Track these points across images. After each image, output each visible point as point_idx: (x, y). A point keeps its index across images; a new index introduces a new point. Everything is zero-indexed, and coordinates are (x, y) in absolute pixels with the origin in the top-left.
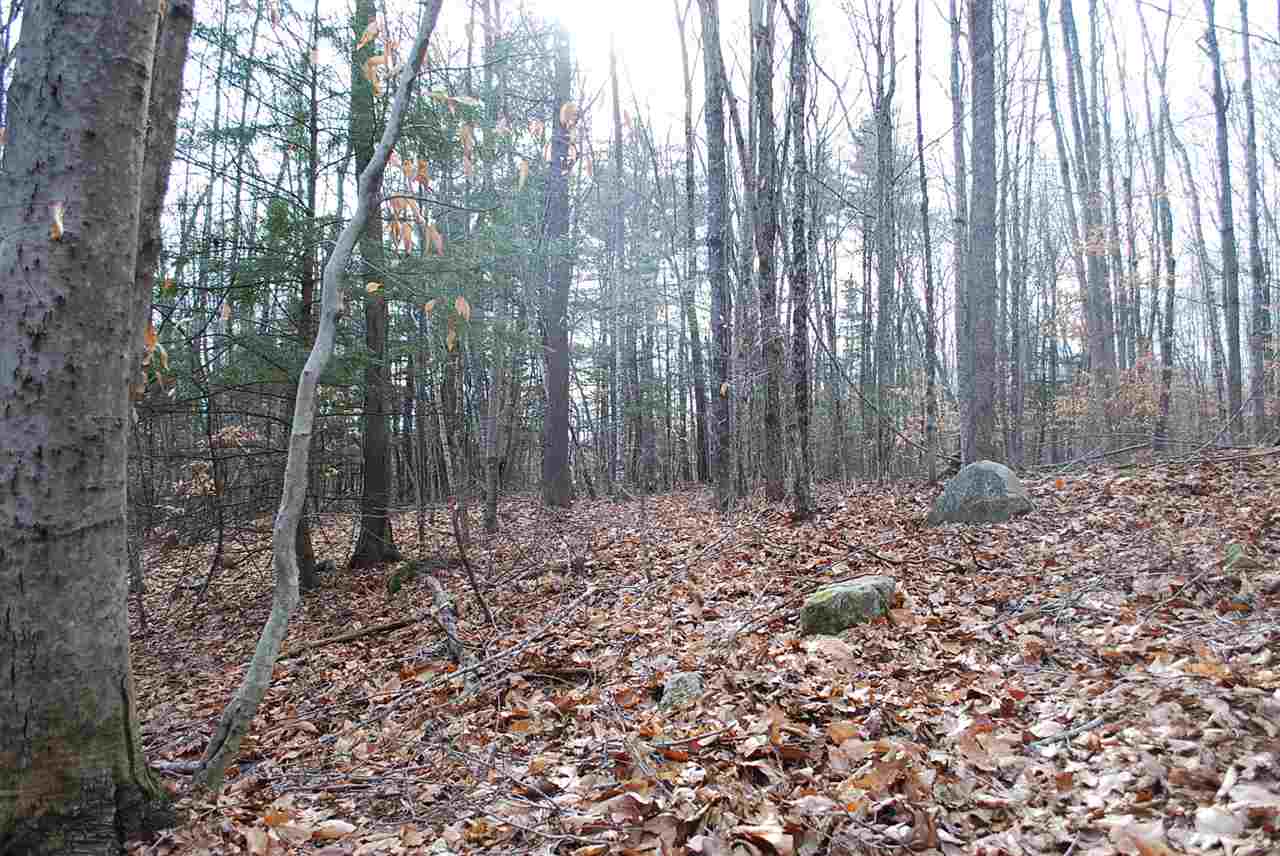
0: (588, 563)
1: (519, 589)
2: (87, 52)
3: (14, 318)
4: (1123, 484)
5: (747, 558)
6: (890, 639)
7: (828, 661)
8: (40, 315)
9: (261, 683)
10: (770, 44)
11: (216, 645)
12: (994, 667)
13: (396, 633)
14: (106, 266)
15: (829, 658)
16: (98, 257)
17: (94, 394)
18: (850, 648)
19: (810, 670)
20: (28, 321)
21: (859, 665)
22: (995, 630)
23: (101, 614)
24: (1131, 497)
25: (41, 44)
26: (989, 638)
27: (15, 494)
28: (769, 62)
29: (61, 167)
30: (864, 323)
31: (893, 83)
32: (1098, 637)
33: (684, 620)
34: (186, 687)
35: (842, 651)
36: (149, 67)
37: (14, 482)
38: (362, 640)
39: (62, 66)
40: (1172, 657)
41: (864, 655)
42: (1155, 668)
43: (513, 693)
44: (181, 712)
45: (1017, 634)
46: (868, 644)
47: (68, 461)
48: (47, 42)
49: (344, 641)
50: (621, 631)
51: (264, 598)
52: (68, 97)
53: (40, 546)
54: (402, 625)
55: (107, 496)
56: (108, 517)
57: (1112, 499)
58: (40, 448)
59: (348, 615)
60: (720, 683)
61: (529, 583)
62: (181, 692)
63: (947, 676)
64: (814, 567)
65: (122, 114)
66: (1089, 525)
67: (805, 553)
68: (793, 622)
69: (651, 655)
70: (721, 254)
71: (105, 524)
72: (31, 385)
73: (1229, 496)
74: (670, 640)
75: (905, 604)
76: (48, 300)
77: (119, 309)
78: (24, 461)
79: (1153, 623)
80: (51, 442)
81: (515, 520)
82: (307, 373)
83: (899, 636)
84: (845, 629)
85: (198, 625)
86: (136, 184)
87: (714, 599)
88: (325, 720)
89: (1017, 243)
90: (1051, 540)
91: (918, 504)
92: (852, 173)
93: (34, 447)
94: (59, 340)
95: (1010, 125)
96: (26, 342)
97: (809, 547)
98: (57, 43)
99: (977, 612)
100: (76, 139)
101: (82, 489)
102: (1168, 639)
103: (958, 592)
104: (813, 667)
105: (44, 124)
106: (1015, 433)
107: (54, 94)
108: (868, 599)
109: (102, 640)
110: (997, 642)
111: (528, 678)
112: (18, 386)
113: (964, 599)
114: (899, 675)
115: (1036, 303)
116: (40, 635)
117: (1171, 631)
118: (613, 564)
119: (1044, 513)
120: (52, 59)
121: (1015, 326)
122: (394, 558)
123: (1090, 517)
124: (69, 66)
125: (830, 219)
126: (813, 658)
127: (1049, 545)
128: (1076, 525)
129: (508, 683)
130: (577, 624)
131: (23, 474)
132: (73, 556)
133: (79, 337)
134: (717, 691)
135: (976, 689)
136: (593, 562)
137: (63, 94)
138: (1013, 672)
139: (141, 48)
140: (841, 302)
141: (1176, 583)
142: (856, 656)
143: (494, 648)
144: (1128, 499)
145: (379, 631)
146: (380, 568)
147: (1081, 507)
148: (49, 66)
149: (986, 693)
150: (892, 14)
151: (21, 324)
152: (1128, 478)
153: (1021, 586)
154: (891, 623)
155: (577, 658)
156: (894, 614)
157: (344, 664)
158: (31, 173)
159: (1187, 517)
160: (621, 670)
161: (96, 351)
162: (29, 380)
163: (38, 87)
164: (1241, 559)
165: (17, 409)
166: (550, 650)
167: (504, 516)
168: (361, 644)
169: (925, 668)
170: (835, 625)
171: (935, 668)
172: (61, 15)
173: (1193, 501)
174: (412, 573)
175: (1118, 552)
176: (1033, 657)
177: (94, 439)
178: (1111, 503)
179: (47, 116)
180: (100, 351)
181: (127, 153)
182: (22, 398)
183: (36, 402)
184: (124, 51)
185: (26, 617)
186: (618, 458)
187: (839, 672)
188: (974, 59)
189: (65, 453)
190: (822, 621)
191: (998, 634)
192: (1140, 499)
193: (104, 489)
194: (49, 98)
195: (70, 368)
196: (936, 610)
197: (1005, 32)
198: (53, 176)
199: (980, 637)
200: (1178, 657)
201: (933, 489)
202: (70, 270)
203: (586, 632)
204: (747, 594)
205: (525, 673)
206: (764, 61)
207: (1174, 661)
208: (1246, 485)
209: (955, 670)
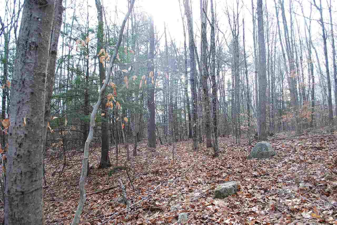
0: (160, 171)
1: (142, 178)
2: (31, 72)
3: (15, 140)
4: (300, 146)
5: (201, 170)
6: (236, 201)
7: (220, 208)
8: (21, 139)
9: (77, 222)
10: (205, 27)
11: (64, 192)
12: (263, 212)
13: (110, 191)
14: (37, 125)
15: (220, 207)
16: (34, 123)
17: (34, 157)
18: (227, 204)
19: (216, 211)
20: (18, 140)
21: (229, 209)
22: (263, 198)
23: (38, 211)
24: (301, 151)
25: (19, 70)
26: (262, 201)
27: (16, 184)
28: (205, 32)
29: (25, 102)
30: (232, 92)
31: (238, 32)
32: (289, 203)
33: (184, 192)
34: (57, 207)
35: (224, 205)
36: (47, 74)
37: (15, 181)
38: (101, 193)
39: (25, 76)
40: (308, 210)
41: (230, 206)
42: (303, 214)
43: (140, 214)
44: (56, 215)
45: (269, 200)
46: (231, 203)
47: (29, 175)
48: (21, 70)
49: (97, 193)
50: (168, 195)
51: (76, 177)
52: (27, 84)
53: (22, 196)
54: (112, 188)
55: (38, 182)
56: (39, 187)
57: (296, 151)
58: (22, 172)
59: (98, 184)
60: (193, 216)
61: (145, 176)
62: (56, 208)
63: (250, 215)
64: (218, 174)
65: (40, 86)
66: (290, 161)
67: (216, 169)
68: (212, 194)
69: (175, 204)
70: (194, 83)
71: (38, 189)
72: (19, 156)
73: (327, 150)
74: (180, 199)
75: (241, 189)
76: (23, 135)
77: (40, 135)
78: (18, 175)
79: (304, 198)
80: (24, 170)
81: (141, 151)
82: (87, 143)
83: (239, 200)
84: (225, 197)
85: (60, 185)
86: (44, 103)
87: (192, 185)
88: (93, 222)
89: (272, 73)
90: (280, 166)
91: (246, 151)
92: (228, 54)
93: (20, 172)
94: (25, 145)
95: (270, 42)
96: (18, 146)
97: (217, 167)
98: (23, 70)
99: (259, 192)
100: (29, 94)
101: (32, 181)
102: (307, 204)
103: (255, 185)
104: (216, 210)
105: (21, 91)
106: (273, 123)
107: (23, 83)
108: (231, 189)
109: (38, 218)
110: (264, 202)
111: (144, 210)
112: (16, 157)
113: (256, 187)
114: (238, 214)
115: (278, 87)
116: (22, 218)
117: (308, 201)
118: (166, 171)
119: (279, 156)
120: (23, 74)
121: (272, 94)
122: (110, 165)
123: (290, 158)
124: (27, 76)
125: (223, 66)
126: (217, 207)
127: (279, 167)
128: (286, 160)
129: (139, 211)
130: (156, 192)
131: (18, 178)
132: (30, 198)
133: (31, 143)
134: (192, 219)
135: (257, 221)
136: (161, 170)
137: (25, 83)
138: (267, 214)
139: (44, 69)
140: (226, 87)
141: (311, 186)
142: (228, 206)
143: (136, 200)
144: (300, 152)
145: (106, 190)
146: (106, 169)
147: (288, 154)
148: (22, 76)
149: (260, 222)
150: (238, 14)
151: (16, 141)
152: (301, 144)
153: (271, 183)
154: (237, 195)
155: (157, 203)
156: (238, 193)
157: (97, 200)
158: (18, 103)
159: (316, 158)
160: (168, 208)
161: (35, 146)
162: (18, 155)
163: (19, 82)
164: (328, 176)
165: (16, 163)
166: (150, 201)
167: (138, 150)
168: (102, 194)
169: (245, 212)
170: (223, 197)
171: (248, 211)
172: (24, 63)
173: (318, 152)
174: (114, 171)
175: (297, 171)
176: (272, 210)
177: (35, 168)
178: (296, 153)
179: (21, 89)
180: (36, 146)
181: (41, 96)
182: (17, 160)
183: (21, 160)
184: (40, 71)
185: (19, 214)
186: (168, 134)
187: (223, 211)
188: (259, 32)
189: (27, 172)
190: (220, 195)
191: (264, 200)
192: (303, 152)
193: (37, 181)
194: (22, 84)
195: (29, 151)
196: (249, 191)
197: (267, 19)
198: (23, 104)
199: (259, 201)
200: (310, 210)
201: (250, 146)
202: (28, 127)
203: (159, 195)
204: (200, 183)
205: (143, 208)
206: (204, 32)
207: (309, 211)
208: (332, 147)
209: (253, 213)
